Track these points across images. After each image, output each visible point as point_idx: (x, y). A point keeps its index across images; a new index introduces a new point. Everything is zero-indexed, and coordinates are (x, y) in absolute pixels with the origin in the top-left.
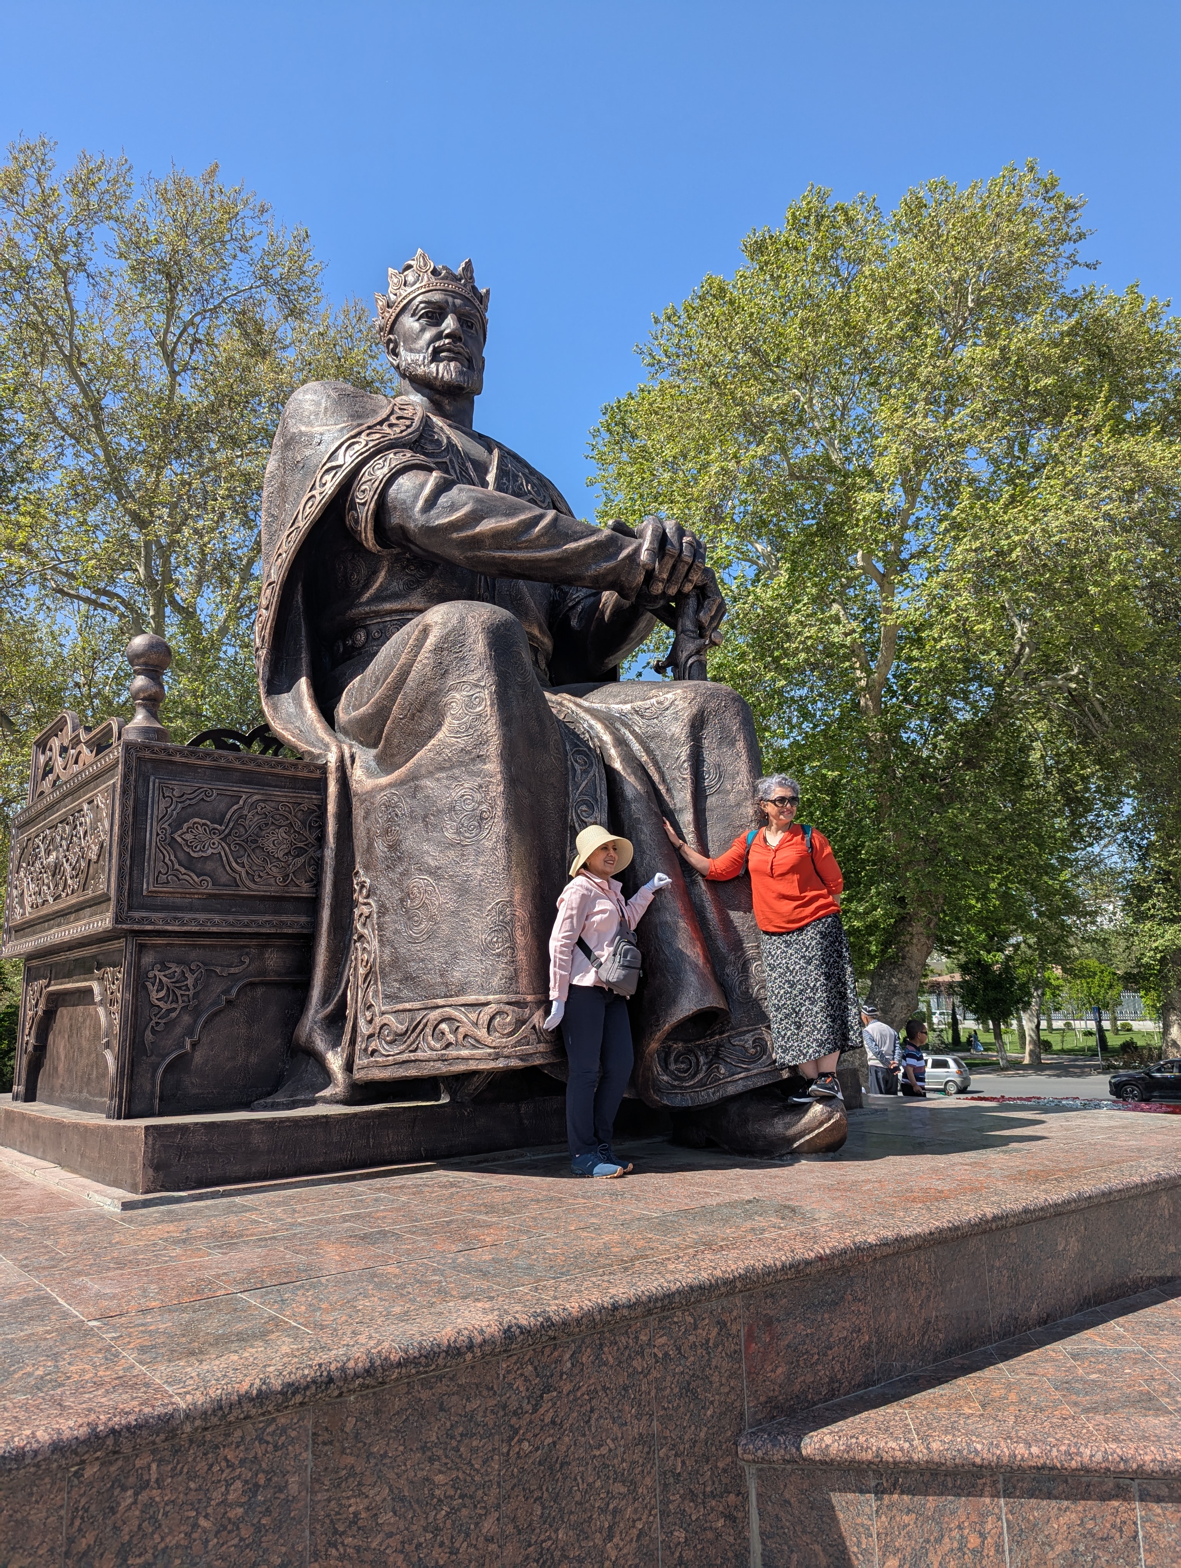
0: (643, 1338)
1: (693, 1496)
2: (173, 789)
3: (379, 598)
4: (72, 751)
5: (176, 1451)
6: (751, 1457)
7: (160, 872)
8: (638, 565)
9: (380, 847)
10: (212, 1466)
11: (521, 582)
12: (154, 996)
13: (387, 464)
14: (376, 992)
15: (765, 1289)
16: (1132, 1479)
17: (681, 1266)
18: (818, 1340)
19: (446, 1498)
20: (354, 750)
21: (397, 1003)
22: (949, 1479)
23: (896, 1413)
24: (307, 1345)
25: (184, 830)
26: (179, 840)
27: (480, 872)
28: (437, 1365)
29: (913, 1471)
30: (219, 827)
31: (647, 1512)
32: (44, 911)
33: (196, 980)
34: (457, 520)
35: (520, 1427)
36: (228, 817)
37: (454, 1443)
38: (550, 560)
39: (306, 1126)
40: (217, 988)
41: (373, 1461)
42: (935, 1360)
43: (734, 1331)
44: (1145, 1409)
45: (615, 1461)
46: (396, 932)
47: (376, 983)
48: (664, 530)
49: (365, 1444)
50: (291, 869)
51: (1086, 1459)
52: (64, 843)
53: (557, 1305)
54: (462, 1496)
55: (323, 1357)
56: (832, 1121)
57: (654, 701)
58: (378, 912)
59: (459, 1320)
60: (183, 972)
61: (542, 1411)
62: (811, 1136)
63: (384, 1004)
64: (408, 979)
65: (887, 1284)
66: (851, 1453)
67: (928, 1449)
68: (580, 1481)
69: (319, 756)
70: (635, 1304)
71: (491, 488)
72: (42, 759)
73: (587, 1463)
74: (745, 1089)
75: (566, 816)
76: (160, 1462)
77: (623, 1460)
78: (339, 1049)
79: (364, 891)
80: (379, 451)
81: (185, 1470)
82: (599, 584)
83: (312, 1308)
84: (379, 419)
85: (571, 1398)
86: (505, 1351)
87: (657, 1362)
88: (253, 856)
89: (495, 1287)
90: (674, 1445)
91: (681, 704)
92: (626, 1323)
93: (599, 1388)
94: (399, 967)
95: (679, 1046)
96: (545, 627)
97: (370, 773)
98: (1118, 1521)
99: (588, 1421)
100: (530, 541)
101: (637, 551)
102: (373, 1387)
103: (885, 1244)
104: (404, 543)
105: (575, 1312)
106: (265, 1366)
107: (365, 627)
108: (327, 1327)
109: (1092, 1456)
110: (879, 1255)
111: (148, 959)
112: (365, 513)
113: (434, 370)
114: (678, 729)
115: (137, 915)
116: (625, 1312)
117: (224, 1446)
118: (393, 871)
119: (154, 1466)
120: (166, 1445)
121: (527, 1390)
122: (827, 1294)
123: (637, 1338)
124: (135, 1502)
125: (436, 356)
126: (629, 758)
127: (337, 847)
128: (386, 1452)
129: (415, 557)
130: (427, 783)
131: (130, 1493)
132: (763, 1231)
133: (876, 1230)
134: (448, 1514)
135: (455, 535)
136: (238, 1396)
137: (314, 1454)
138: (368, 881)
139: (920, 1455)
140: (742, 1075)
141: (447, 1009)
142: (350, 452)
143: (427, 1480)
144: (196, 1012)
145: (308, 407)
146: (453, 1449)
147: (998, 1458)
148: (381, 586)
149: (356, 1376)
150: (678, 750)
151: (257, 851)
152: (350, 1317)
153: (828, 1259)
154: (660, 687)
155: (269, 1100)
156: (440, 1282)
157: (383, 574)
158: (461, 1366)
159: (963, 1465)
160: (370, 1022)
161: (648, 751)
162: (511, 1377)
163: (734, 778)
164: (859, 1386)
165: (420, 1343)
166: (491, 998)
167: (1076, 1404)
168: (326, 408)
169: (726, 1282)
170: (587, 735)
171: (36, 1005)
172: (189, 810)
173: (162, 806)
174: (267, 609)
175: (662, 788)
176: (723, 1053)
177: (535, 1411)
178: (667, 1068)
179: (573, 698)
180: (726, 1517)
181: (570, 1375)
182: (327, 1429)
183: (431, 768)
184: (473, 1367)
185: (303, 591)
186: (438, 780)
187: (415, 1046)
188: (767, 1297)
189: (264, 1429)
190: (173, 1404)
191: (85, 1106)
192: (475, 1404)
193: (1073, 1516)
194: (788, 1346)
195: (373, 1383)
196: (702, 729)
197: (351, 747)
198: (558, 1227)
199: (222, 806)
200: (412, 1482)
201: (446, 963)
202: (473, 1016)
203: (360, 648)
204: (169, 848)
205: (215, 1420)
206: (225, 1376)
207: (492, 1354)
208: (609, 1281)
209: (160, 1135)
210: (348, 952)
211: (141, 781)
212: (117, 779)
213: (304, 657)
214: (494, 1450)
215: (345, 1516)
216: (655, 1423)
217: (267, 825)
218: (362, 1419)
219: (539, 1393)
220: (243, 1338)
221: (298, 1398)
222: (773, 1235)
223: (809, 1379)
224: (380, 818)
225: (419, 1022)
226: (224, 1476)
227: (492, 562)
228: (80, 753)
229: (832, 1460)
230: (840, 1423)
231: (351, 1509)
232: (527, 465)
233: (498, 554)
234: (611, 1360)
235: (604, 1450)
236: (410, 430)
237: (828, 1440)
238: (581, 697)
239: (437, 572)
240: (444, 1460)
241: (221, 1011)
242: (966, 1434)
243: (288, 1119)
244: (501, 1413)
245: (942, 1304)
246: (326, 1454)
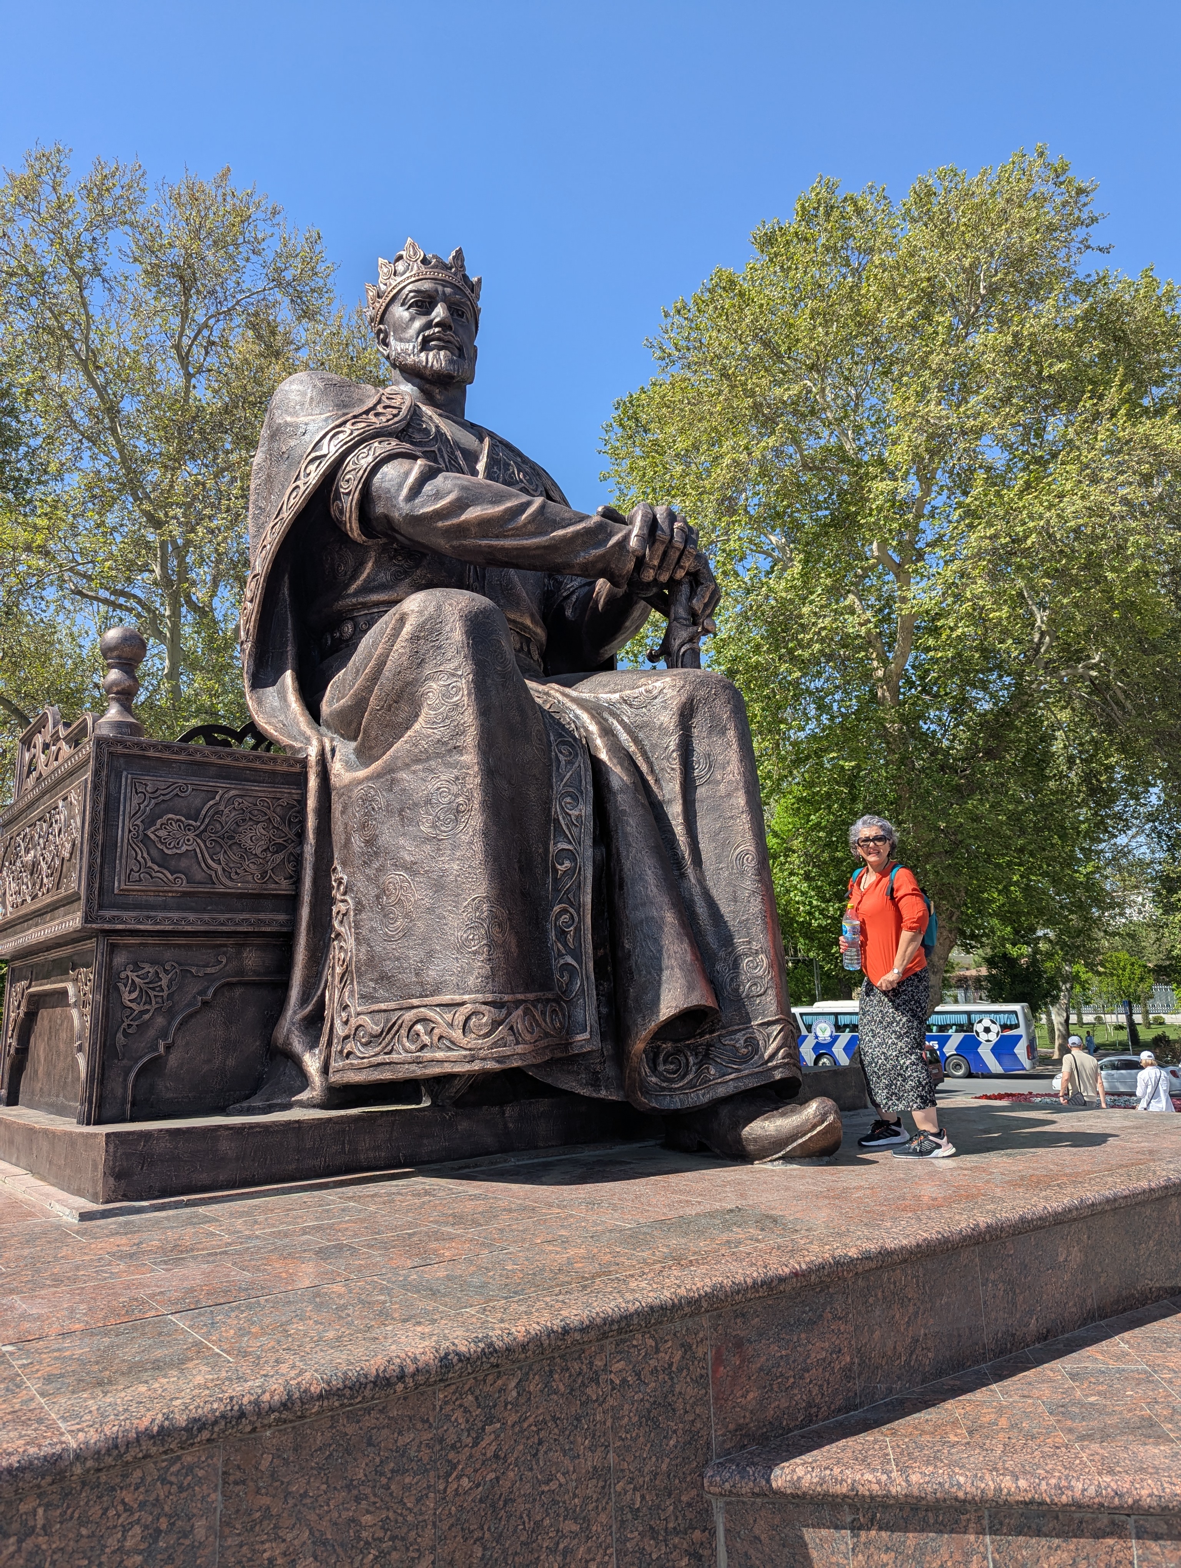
0: (599, 1363)
1: (653, 1532)
2: (146, 785)
3: (366, 589)
4: (53, 748)
5: (66, 1494)
6: (717, 1490)
7: (132, 870)
8: (628, 551)
9: (357, 842)
10: (107, 1509)
11: (512, 571)
12: (127, 997)
13: (371, 453)
14: (352, 992)
15: (735, 1308)
16: (1128, 1515)
17: (643, 1284)
18: (794, 1362)
19: (374, 1540)
20: (335, 743)
21: (373, 1003)
22: (930, 1514)
23: (876, 1441)
24: (224, 1374)
25: (158, 826)
26: (152, 836)
27: (456, 867)
28: (364, 1397)
29: (892, 1505)
30: (194, 823)
31: (601, 1551)
32: (24, 910)
33: (171, 981)
34: (442, 509)
35: (459, 1462)
36: (203, 812)
37: (384, 1481)
38: (538, 547)
39: (277, 1132)
40: (193, 988)
41: (291, 1502)
42: (923, 1382)
43: (700, 1354)
44: (1145, 1436)
45: (566, 1497)
46: (372, 930)
47: (352, 983)
48: (655, 516)
49: (282, 1483)
50: (270, 865)
51: (1078, 1494)
52: (41, 841)
53: (501, 1329)
54: (393, 1538)
55: (235, 1389)
56: (826, 1124)
57: (642, 689)
58: (355, 910)
59: (393, 1347)
60: (157, 973)
61: (483, 1444)
62: (804, 1139)
63: (360, 1005)
64: (384, 979)
65: (871, 1300)
66: (825, 1486)
67: (907, 1481)
68: (526, 1519)
69: (300, 750)
70: (588, 1327)
71: (481, 476)
72: (27, 756)
73: (535, 1500)
74: (736, 1091)
75: (550, 809)
76: (48, 1506)
77: (575, 1496)
78: (317, 1051)
79: (342, 888)
80: (364, 440)
81: (76, 1515)
82: (591, 572)
83: (242, 1332)
84: (365, 408)
85: (517, 1429)
86: (441, 1380)
87: (613, 1389)
88: (230, 853)
89: (441, 1308)
90: (633, 1479)
91: (669, 693)
92: (578, 1347)
93: (548, 1418)
94: (375, 967)
95: (668, 1046)
96: (538, 617)
97: (349, 766)
98: (1113, 1560)
99: (536, 1454)
100: (517, 529)
101: (626, 538)
102: (291, 1421)
103: (867, 1257)
104: (389, 532)
105: (520, 1338)
106: (171, 1400)
107: (352, 619)
108: (250, 1354)
109: (1084, 1490)
110: (860, 1269)
111: (120, 959)
112: (349, 503)
113: (424, 359)
114: (667, 718)
115: (108, 914)
116: (577, 1336)
117: (121, 1488)
118: (369, 866)
119: (40, 1511)
120: (54, 1488)
121: (467, 1421)
122: (804, 1312)
123: (591, 1363)
124: (19, 1550)
125: (425, 346)
126: (616, 748)
127: (317, 843)
128: (306, 1492)
129: (403, 547)
130: (403, 775)
131: (12, 1540)
132: (739, 1243)
133: (859, 1243)
134: (376, 1557)
135: (440, 524)
136: (137, 1433)
137: (224, 1494)
138: (345, 877)
139: (899, 1488)
140: (732, 1076)
141: (422, 1009)
142: (335, 441)
143: (353, 1521)
144: (170, 1014)
145: (294, 397)
146: (382, 1487)
147: (982, 1492)
148: (368, 576)
149: (272, 1410)
150: (666, 740)
151: (234, 847)
152: (279, 1342)
153: (804, 1275)
154: (650, 676)
155: (245, 1104)
156: (385, 1302)
157: (370, 564)
158: (392, 1397)
159: (945, 1500)
160: (346, 1023)
161: (636, 740)
162: (449, 1408)
163: (724, 768)
164: (839, 1410)
165: (345, 1374)
166: (466, 997)
167: (1071, 1431)
168: (312, 398)
169: (691, 1302)
170: (573, 725)
171: (19, 1007)
172: (163, 806)
173: (135, 802)
174: (251, 601)
175: (650, 779)
176: (713, 1052)
177: (476, 1444)
178: (656, 1069)
179: (562, 688)
180: (690, 1555)
181: (516, 1404)
182: (239, 1467)
183: (407, 761)
184: (405, 1399)
185: (290, 583)
186: (414, 772)
187: (390, 1048)
188: (736, 1317)
189: (167, 1469)
190: (62, 1443)
191: (61, 1111)
192: (408, 1438)
193: (1065, 1555)
194: (761, 1369)
195: (291, 1417)
196: (691, 718)
197: (332, 740)
198: (524, 1240)
199: (198, 802)
200: (336, 1524)
201: (421, 962)
202: (448, 1017)
203: (347, 640)
204: (141, 845)
205: (109, 1460)
206: (126, 1410)
207: (427, 1383)
208: (563, 1302)
209: (122, 1143)
210: (328, 951)
211: (113, 776)
212: (88, 775)
213: (290, 650)
214: (429, 1487)
215: (258, 1562)
216: (611, 1455)
217: (244, 820)
218: (279, 1457)
219: (480, 1425)
220: (159, 1367)
221: (206, 1435)
222: (748, 1249)
223: (784, 1404)
224: (357, 813)
225: (394, 1023)
226: (120, 1521)
227: (478, 551)
228: (60, 749)
229: (804, 1493)
230: (815, 1452)
231: (266, 1555)
232: (519, 454)
233: (484, 542)
234: (562, 1388)
235: (553, 1485)
236: (396, 419)
237: (800, 1471)
238: (570, 687)
239: (425, 563)
240: (372, 1499)
241: (196, 1012)
242: (949, 1466)
243: (258, 1125)
244: (438, 1447)
245: (931, 1321)
246: (237, 1495)
